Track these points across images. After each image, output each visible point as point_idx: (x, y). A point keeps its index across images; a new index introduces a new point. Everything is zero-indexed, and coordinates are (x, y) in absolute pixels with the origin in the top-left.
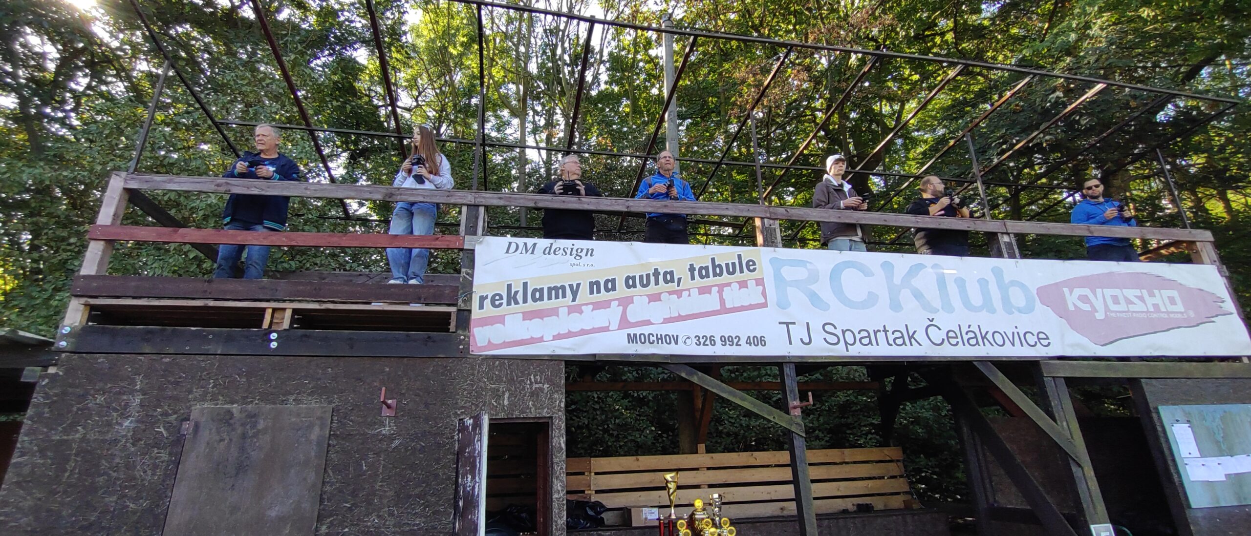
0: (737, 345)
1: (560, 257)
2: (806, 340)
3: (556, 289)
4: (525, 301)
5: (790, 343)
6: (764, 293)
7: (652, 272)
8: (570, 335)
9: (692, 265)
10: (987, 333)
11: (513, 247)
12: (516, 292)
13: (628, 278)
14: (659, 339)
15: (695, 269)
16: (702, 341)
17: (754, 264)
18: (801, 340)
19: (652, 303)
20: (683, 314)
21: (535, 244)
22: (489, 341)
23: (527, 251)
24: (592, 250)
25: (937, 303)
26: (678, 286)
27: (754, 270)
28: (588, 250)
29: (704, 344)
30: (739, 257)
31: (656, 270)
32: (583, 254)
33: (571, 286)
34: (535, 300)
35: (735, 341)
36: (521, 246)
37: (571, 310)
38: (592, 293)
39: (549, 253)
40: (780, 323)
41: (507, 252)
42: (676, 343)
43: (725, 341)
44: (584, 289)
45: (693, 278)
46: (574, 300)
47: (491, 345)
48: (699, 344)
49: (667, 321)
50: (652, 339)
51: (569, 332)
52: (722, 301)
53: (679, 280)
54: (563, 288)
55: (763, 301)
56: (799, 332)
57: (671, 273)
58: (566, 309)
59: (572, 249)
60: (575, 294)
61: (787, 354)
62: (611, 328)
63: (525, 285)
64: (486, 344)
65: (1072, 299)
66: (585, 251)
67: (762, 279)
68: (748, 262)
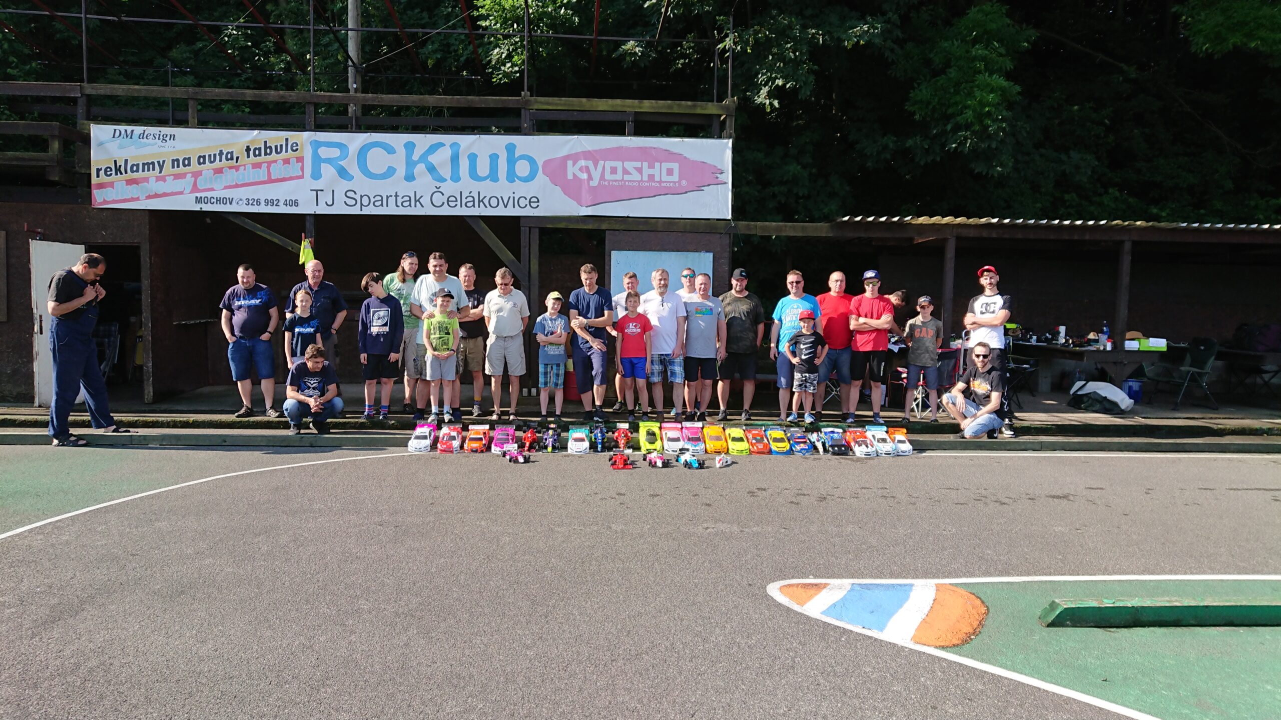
0: (276, 205)
1: (150, 141)
2: (330, 203)
3: (148, 164)
4: (126, 173)
5: (317, 205)
6: (302, 169)
7: (217, 152)
9: (248, 147)
10: (485, 198)
11: (117, 133)
12: (120, 166)
13: (200, 157)
14: (219, 200)
15: (250, 150)
16: (251, 202)
17: (298, 145)
18: (326, 203)
19: (216, 175)
20: (239, 182)
21: (132, 131)
22: (104, 200)
23: (127, 136)
24: (174, 135)
25: (447, 176)
26: (237, 162)
27: (297, 150)
28: (171, 135)
29: (252, 205)
30: (287, 140)
31: (221, 151)
34: (132, 171)
35: (275, 203)
36: (123, 132)
37: (158, 179)
38: (173, 167)
39: (143, 138)
40: (312, 190)
41: (114, 137)
42: (231, 203)
43: (268, 202)
44: (168, 164)
45: (248, 156)
46: (160, 172)
47: (105, 202)
48: (248, 205)
49: (226, 188)
50: (213, 200)
51: (157, 194)
52: (269, 174)
53: (238, 158)
54: (153, 163)
55: (301, 174)
56: (325, 197)
57: (232, 153)
58: (154, 179)
59: (160, 134)
60: (161, 168)
61: (314, 213)
62: (184, 192)
63: (126, 161)
64: (102, 200)
65: (572, 170)
66: (169, 137)
67: (303, 157)
68: (293, 144)
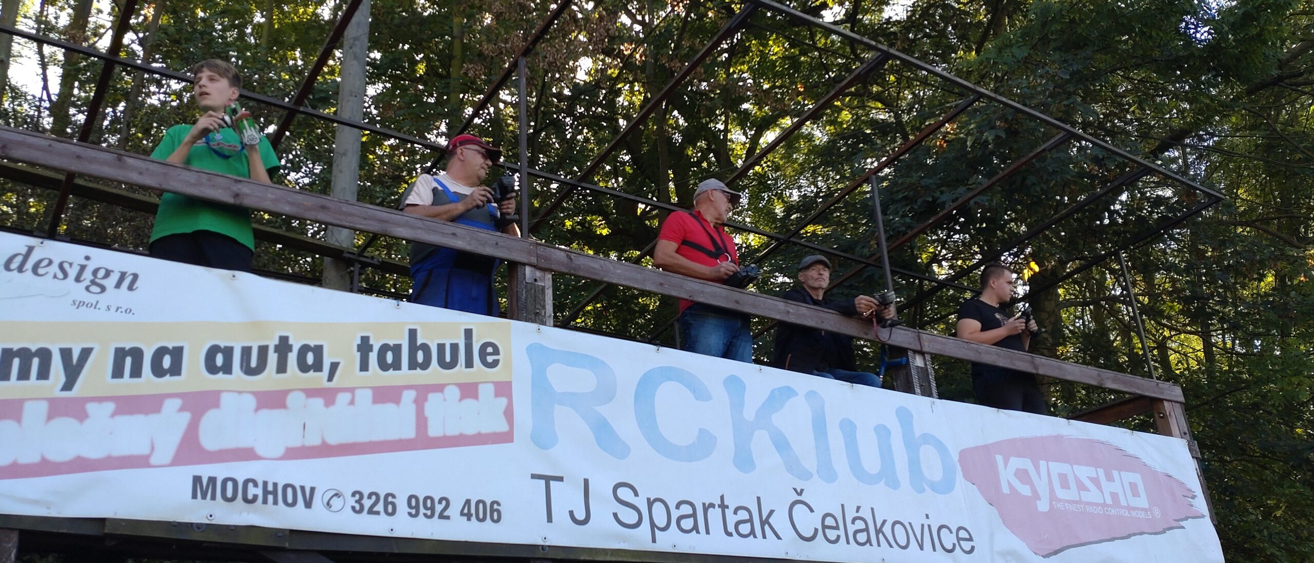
0: (442, 516)
2: (581, 516)
3: (25, 355)
5: (550, 519)
6: (509, 414)
7: (273, 342)
8: (45, 468)
9: (365, 339)
10: (884, 522)
13: (213, 351)
14: (271, 492)
15: (370, 348)
16: (367, 503)
17: (496, 351)
18: (571, 513)
19: (265, 413)
20: (332, 440)
24: (135, 277)
25: (810, 463)
26: (330, 379)
27: (495, 364)
28: (123, 275)
29: (371, 511)
30: (468, 333)
31: (284, 340)
32: (110, 282)
33: (66, 354)
35: (439, 508)
37: (56, 409)
38: (118, 372)
39: (20, 269)
40: (534, 476)
42: (308, 504)
43: (417, 507)
44: (100, 364)
45: (364, 367)
46: (68, 386)
48: (360, 511)
49: (293, 454)
50: (252, 491)
51: (44, 462)
52: (421, 421)
53: (334, 366)
54: (45, 355)
55: (506, 429)
56: (567, 498)
57: (318, 351)
58: (43, 407)
59: (83, 268)
60: (73, 372)
61: (540, 542)
62: (153, 461)
65: (1007, 474)
66: (115, 278)
67: (508, 385)
68: (484, 346)
